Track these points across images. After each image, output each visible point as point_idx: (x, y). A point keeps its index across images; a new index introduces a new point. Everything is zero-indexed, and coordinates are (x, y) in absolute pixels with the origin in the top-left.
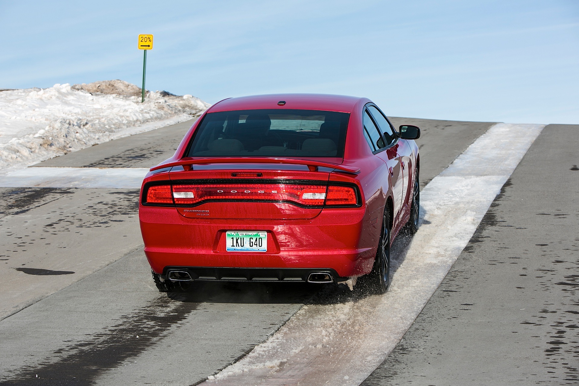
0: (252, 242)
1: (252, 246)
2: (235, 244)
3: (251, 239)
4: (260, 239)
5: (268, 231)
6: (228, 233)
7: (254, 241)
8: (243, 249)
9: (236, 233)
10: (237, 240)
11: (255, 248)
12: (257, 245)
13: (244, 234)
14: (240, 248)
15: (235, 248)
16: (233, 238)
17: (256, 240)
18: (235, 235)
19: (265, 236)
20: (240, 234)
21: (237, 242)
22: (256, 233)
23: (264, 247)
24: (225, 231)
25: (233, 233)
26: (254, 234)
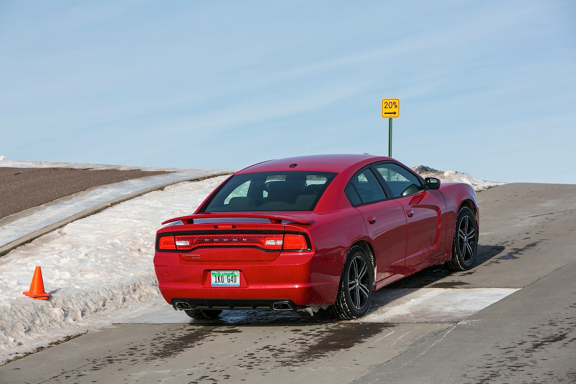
0: (229, 279)
1: (229, 282)
2: (217, 281)
3: (228, 277)
4: (235, 277)
5: (240, 271)
6: (212, 272)
7: (230, 278)
8: (223, 284)
9: (218, 272)
10: (219, 278)
11: (232, 284)
12: (232, 281)
13: (224, 273)
14: (221, 283)
15: (218, 283)
16: (216, 276)
17: (232, 277)
18: (217, 273)
19: (238, 274)
20: (221, 273)
21: (219, 279)
22: (232, 272)
23: (238, 283)
24: (210, 270)
25: (215, 272)
26: (231, 272)
